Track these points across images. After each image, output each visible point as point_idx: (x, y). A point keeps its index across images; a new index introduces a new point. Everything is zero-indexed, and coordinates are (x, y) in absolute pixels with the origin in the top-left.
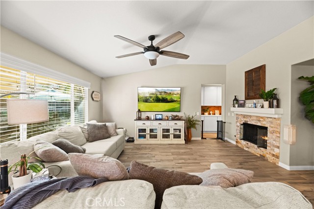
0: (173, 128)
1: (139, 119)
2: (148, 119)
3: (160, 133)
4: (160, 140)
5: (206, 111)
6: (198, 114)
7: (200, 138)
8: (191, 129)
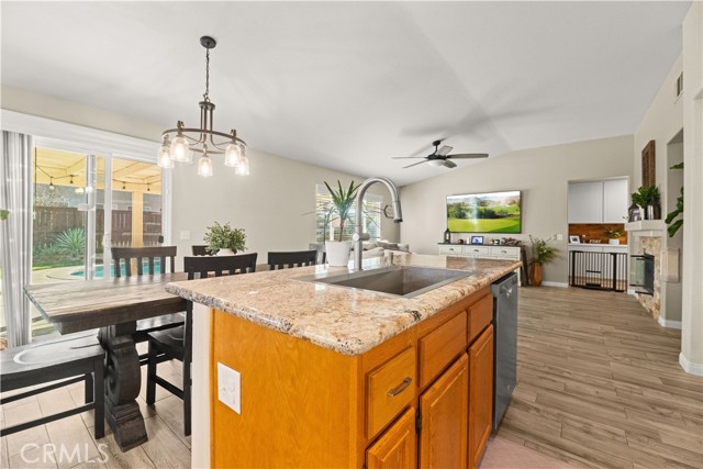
1: (447, 242)
2: (462, 242)
5: (614, 237)
6: (560, 237)
7: (566, 285)
8: (541, 264)
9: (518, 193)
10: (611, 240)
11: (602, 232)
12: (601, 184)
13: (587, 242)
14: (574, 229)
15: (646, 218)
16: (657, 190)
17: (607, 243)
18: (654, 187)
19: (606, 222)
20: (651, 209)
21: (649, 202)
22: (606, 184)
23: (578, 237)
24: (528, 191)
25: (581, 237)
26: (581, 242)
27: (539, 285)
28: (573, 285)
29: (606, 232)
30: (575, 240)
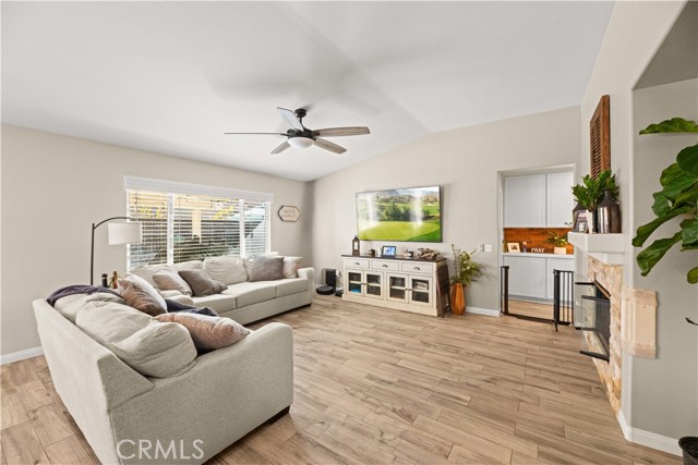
0: (411, 277)
1: (356, 253)
2: (373, 254)
3: (385, 285)
4: (384, 300)
5: (559, 244)
6: (488, 248)
7: (496, 313)
8: (464, 286)
9: (437, 189)
10: (557, 249)
11: (545, 238)
12: (544, 176)
13: (529, 250)
14: (511, 234)
15: (597, 230)
16: (613, 180)
17: (552, 252)
18: (608, 173)
19: (549, 226)
20: (604, 213)
21: (600, 201)
22: (549, 176)
23: (517, 245)
24: (450, 185)
25: (521, 245)
26: (522, 251)
27: (463, 313)
28: (506, 313)
29: (550, 239)
30: (515, 248)
